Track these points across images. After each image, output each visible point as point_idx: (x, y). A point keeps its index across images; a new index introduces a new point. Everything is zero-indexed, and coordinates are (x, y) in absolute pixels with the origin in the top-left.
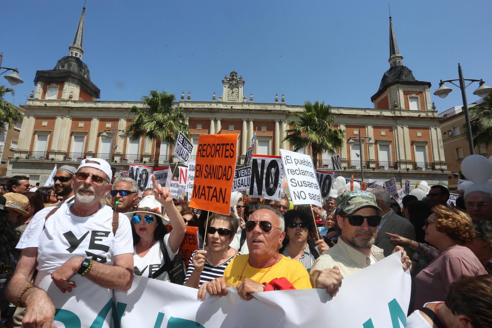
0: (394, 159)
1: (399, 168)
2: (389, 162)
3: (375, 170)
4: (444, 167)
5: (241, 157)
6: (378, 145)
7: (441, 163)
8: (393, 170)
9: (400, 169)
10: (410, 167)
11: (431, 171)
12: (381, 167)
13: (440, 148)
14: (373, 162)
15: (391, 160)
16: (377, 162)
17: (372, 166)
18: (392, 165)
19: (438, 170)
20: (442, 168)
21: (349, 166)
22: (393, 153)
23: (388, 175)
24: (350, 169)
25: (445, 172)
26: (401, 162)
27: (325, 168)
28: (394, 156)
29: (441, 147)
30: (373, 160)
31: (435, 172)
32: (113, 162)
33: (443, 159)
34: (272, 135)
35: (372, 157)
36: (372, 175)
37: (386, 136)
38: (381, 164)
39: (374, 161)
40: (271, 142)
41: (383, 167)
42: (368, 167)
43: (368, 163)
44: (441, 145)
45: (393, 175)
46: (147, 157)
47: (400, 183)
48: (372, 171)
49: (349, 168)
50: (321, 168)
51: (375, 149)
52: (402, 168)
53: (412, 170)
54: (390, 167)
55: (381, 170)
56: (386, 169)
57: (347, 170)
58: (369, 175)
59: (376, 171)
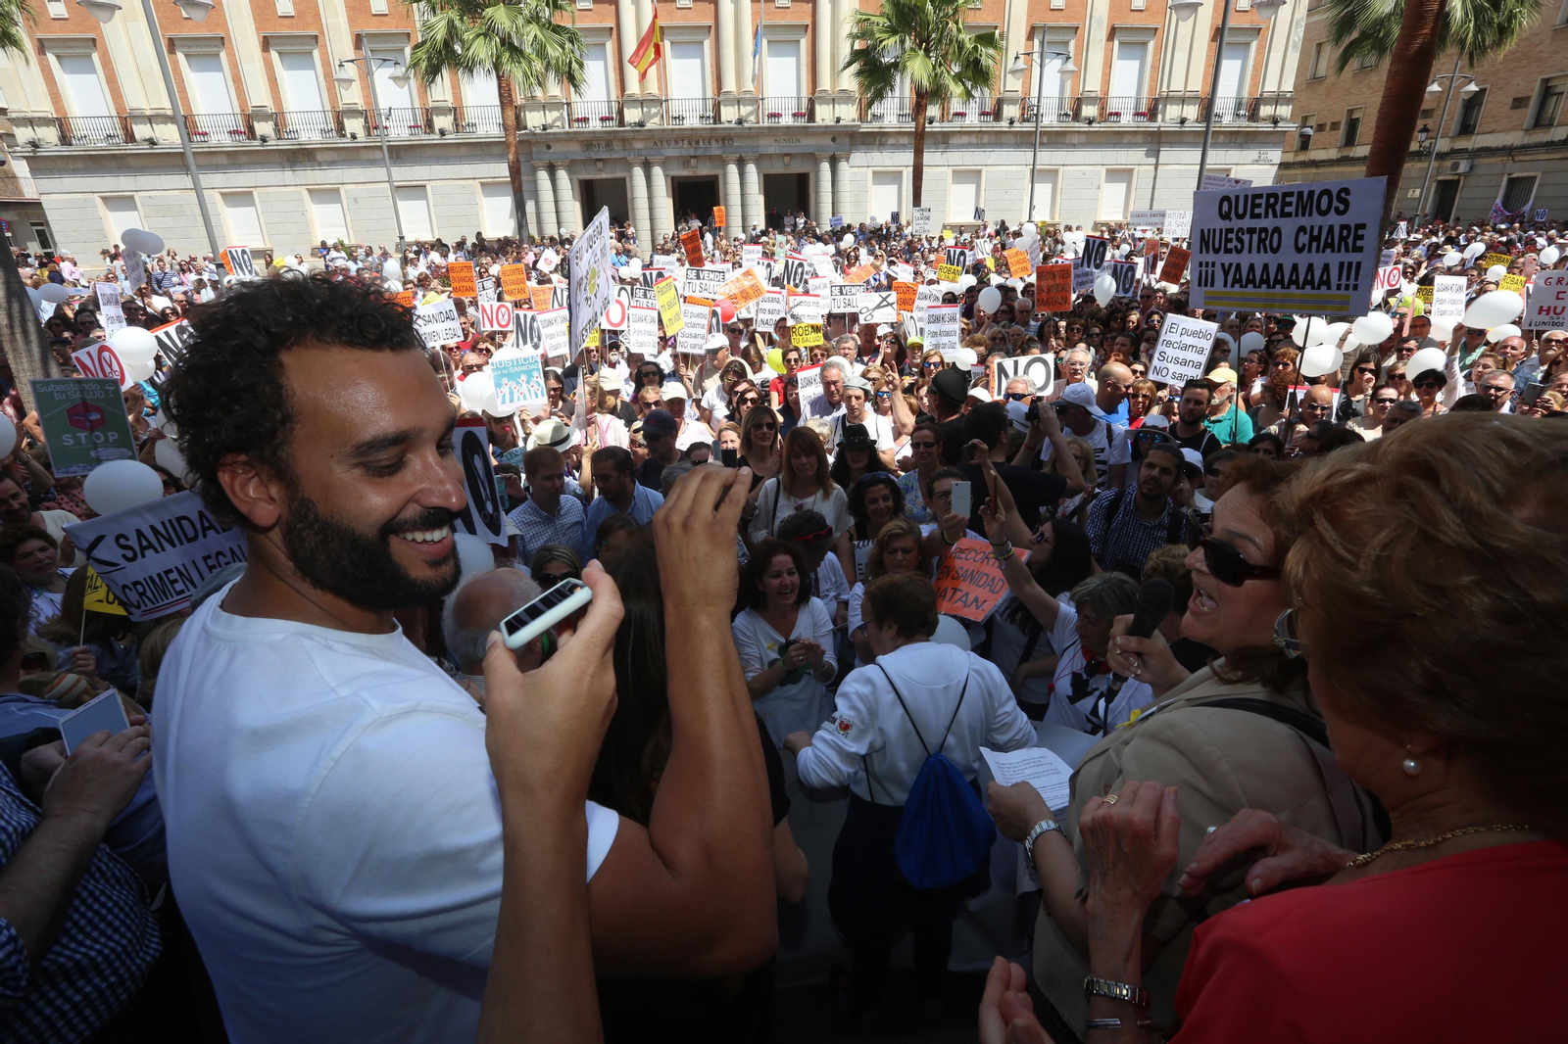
0: (1152, 89)
1: (1160, 117)
2: (1138, 100)
3: (1094, 125)
4: (1285, 111)
5: (721, 98)
6: (1116, 43)
7: (1278, 99)
8: (1141, 124)
9: (1163, 120)
10: (1192, 112)
11: (1244, 124)
12: (1111, 114)
13: (1290, 49)
14: (1092, 101)
15: (1145, 94)
16: (1102, 101)
17: (1089, 111)
18: (1143, 109)
19: (1264, 120)
20: (1277, 113)
21: (1023, 114)
22: (1155, 68)
23: (1126, 140)
24: (1025, 124)
25: (1282, 126)
26: (1168, 99)
27: (955, 124)
28: (1153, 79)
29: (1295, 47)
30: (1093, 95)
31: (1254, 126)
32: (344, 136)
33: (1288, 86)
34: (808, 21)
35: (1093, 84)
36: (1083, 138)
37: (1147, 10)
38: (1113, 106)
39: (1096, 98)
40: (804, 43)
41: (1118, 114)
42: (1077, 116)
43: (1078, 103)
44: (1296, 39)
45: (1139, 139)
46: (445, 114)
47: (1153, 160)
48: (1083, 127)
49: (1024, 121)
50: (945, 124)
51: (1105, 57)
52: (1167, 117)
53: (1197, 121)
54: (1137, 114)
55: (1109, 124)
56: (1127, 121)
57: (1018, 127)
58: (1075, 139)
59: (1096, 127)
